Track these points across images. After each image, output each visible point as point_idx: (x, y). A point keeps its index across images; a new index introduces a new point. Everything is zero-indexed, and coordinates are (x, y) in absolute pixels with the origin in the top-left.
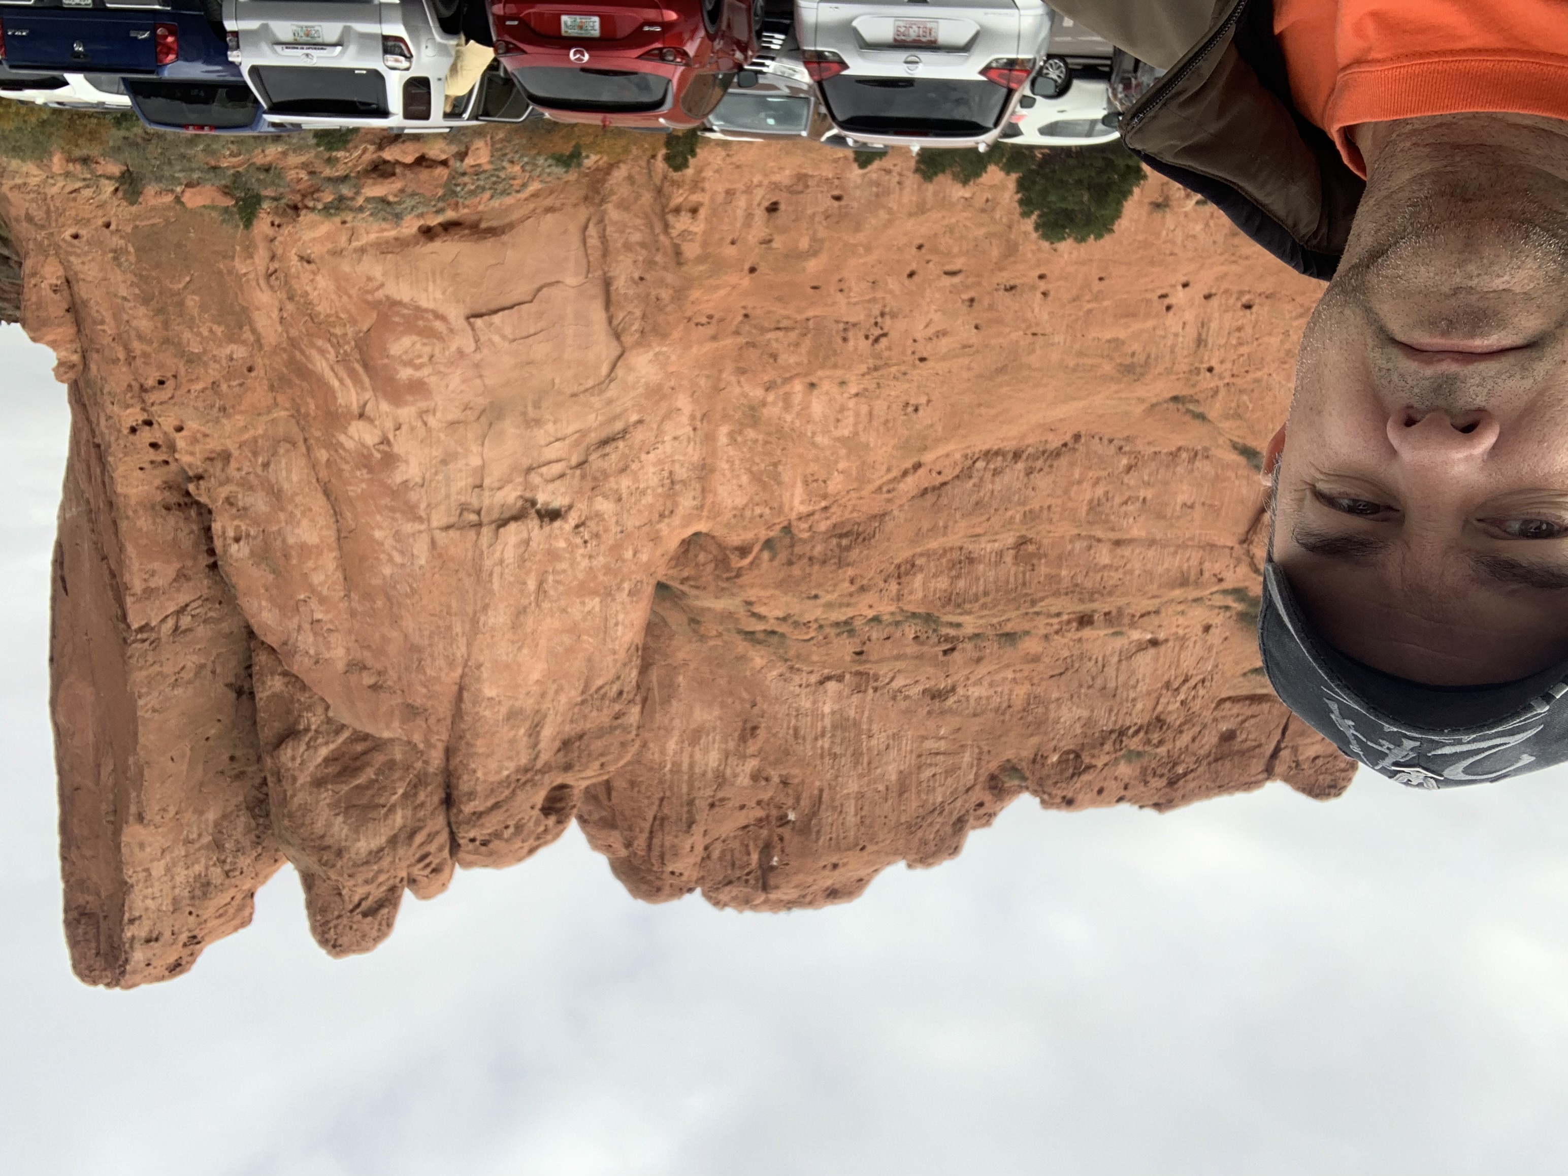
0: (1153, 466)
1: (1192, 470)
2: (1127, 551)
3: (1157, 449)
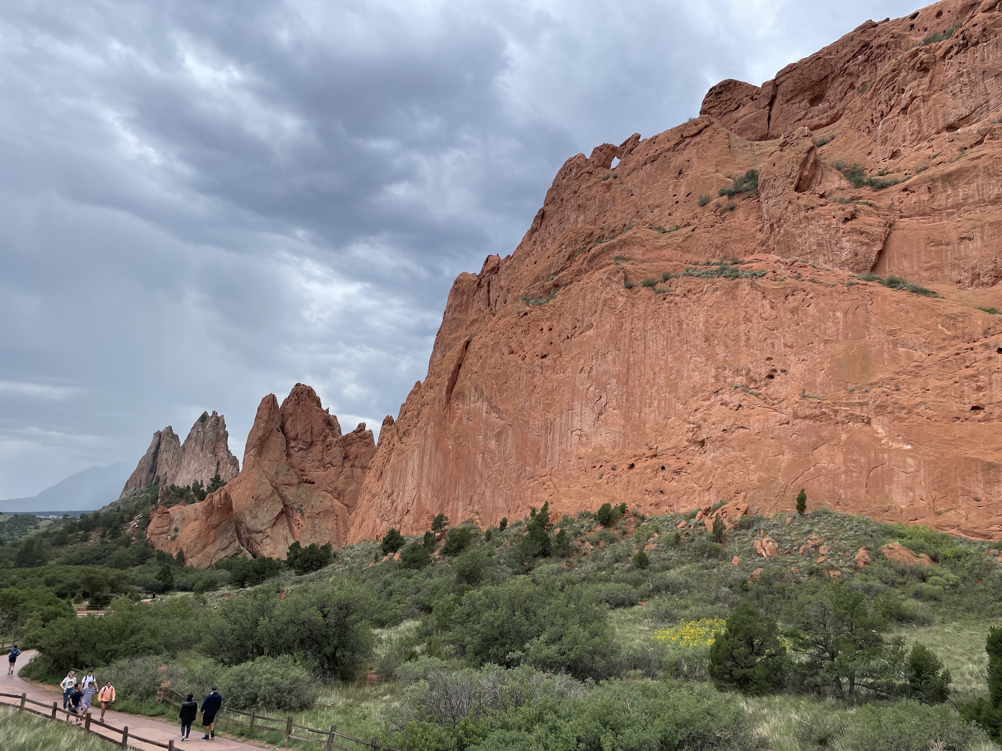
1: (973, 268)
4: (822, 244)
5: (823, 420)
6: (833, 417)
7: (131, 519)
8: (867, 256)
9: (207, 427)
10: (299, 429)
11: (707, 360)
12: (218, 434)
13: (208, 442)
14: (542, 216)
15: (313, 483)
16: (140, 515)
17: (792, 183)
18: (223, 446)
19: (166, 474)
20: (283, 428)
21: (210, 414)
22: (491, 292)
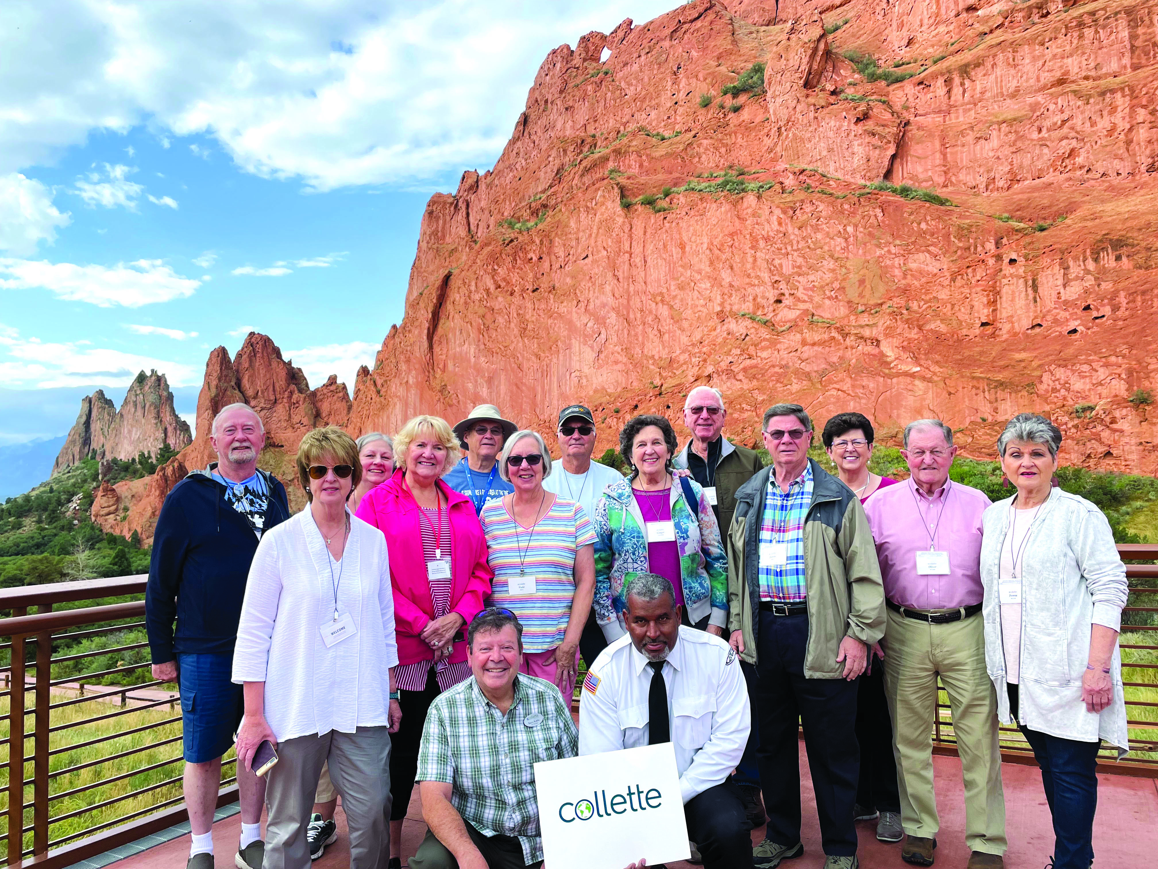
0: (1039, 165)
1: (989, 171)
2: (1046, 77)
3: (1037, 181)
4: (833, 149)
5: (833, 344)
6: (842, 341)
7: (69, 501)
8: (879, 161)
9: (147, 388)
10: (260, 385)
11: (712, 286)
12: (160, 397)
13: (150, 406)
14: (525, 121)
15: (282, 446)
16: (80, 495)
17: (801, 78)
18: (168, 408)
19: (103, 446)
20: (239, 385)
21: (148, 373)
22: (471, 215)
